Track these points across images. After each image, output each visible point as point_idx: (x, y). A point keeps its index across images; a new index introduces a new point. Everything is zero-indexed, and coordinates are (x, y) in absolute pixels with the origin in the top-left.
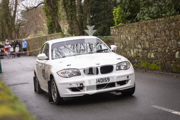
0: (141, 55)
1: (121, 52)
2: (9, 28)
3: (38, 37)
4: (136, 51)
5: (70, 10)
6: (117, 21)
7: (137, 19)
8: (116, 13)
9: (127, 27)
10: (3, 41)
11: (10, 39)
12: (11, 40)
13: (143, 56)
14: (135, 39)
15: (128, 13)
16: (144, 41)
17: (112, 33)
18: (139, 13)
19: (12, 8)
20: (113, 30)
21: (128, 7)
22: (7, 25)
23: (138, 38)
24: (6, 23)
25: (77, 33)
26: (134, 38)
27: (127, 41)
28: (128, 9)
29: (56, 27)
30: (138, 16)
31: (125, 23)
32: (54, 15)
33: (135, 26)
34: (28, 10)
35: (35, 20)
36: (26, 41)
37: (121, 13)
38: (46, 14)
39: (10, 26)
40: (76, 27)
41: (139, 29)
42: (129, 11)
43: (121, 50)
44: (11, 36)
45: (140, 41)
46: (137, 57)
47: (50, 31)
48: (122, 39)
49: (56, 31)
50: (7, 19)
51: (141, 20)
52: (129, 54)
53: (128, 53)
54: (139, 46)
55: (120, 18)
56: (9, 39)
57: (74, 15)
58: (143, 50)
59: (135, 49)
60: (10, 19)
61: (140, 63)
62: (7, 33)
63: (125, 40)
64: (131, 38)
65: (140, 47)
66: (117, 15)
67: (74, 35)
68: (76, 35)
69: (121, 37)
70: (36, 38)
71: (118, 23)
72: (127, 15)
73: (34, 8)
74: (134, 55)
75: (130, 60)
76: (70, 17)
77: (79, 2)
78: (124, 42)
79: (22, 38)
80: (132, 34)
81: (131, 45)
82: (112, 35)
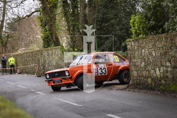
0: (171, 76)
1: (142, 71)
3: (30, 51)
4: (163, 70)
5: (72, 19)
6: (136, 32)
8: (135, 23)
9: (151, 39)
13: (173, 77)
14: (162, 55)
15: (152, 23)
16: (175, 57)
17: (130, 47)
18: (168, 23)
20: (131, 43)
21: (152, 15)
23: (166, 53)
25: (80, 47)
26: (161, 54)
27: (150, 58)
28: (151, 18)
29: (54, 39)
30: (166, 25)
31: (147, 35)
33: (162, 38)
34: (19, 19)
35: (28, 31)
37: (141, 23)
38: (40, 24)
40: (78, 40)
41: (168, 43)
42: (153, 20)
43: (143, 69)
45: (169, 58)
46: (164, 77)
47: (45, 45)
48: (143, 55)
49: (53, 44)
51: (171, 31)
52: (153, 74)
53: (152, 72)
54: (168, 64)
55: (141, 29)
57: (77, 25)
58: (174, 69)
59: (162, 68)
61: (168, 85)
63: (147, 55)
64: (155, 54)
65: (170, 65)
66: (137, 25)
67: (76, 50)
68: (79, 49)
69: (142, 52)
70: (29, 52)
71: (136, 35)
72: (151, 25)
73: (27, 17)
74: (160, 74)
75: (154, 81)
76: (72, 27)
77: (82, 10)
78: (147, 58)
79: (11, 52)
80: (157, 48)
81: (157, 63)
82: (129, 50)
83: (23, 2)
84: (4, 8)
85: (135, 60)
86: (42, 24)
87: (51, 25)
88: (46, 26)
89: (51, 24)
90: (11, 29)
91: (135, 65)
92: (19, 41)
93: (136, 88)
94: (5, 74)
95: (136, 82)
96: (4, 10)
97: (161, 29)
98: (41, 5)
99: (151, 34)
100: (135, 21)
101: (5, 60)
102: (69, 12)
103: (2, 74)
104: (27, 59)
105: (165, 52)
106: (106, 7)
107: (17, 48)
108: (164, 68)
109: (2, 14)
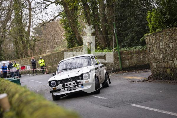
1: (161, 62)
2: (24, 45)
3: (57, 52)
5: (93, 20)
6: (153, 27)
8: (151, 18)
9: (168, 33)
10: (18, 59)
11: (26, 56)
12: (27, 57)
15: (168, 17)
17: (148, 41)
19: (26, 23)
20: (149, 37)
21: (167, 9)
22: (22, 42)
24: (20, 40)
25: (102, 45)
27: (168, 49)
28: (166, 12)
29: (78, 39)
31: (163, 28)
34: (44, 24)
35: (52, 35)
36: (44, 57)
37: (157, 18)
38: (64, 26)
39: (25, 42)
40: (100, 38)
42: (168, 14)
43: (161, 60)
44: (26, 54)
47: (70, 45)
48: (161, 47)
49: (77, 45)
50: (21, 36)
52: (171, 64)
53: (171, 63)
55: (157, 23)
56: (24, 56)
57: (98, 25)
62: (22, 50)
63: (165, 48)
64: (173, 46)
66: (153, 20)
67: (98, 47)
68: (101, 47)
69: (160, 45)
70: (55, 53)
71: (153, 30)
72: (166, 19)
73: (51, 21)
75: (173, 71)
76: (93, 27)
77: (101, 11)
78: (165, 50)
79: (39, 54)
80: (174, 40)
81: (174, 54)
82: (148, 44)
83: (46, 8)
84: (29, 14)
85: (154, 53)
87: (74, 27)
89: (74, 25)
90: (37, 33)
91: (154, 58)
92: (46, 44)
93: (157, 79)
94: (35, 74)
95: (156, 73)
96: (30, 16)
97: (176, 22)
98: (63, 9)
99: (167, 28)
100: (152, 17)
101: (35, 62)
102: (89, 13)
103: (33, 75)
104: (54, 60)
106: (123, 6)
107: (44, 50)
109: (28, 20)
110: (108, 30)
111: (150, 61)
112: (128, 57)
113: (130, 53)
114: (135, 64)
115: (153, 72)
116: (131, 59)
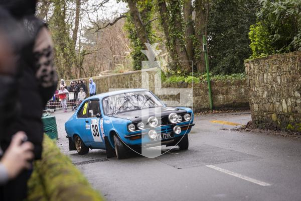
1: (265, 103)
2: (66, 60)
3: (116, 74)
4: (291, 102)
5: (172, 29)
6: (257, 50)
7: (292, 46)
8: (255, 36)
9: (275, 60)
11: (68, 77)
12: (70, 79)
14: (290, 82)
15: (277, 36)
17: (248, 70)
18: (298, 37)
19: (71, 25)
20: (250, 65)
21: (277, 25)
22: (62, 54)
23: (294, 79)
24: (61, 51)
25: (185, 69)
26: (288, 80)
27: (274, 85)
28: (276, 29)
30: (294, 41)
31: (270, 53)
32: (144, 37)
33: (289, 59)
34: (99, 29)
35: (111, 45)
36: (96, 81)
37: (263, 36)
38: (129, 34)
39: (67, 55)
40: (182, 58)
41: (296, 65)
42: (278, 33)
43: (265, 101)
44: (69, 73)
45: (298, 86)
46: (293, 112)
47: (136, 65)
48: (265, 81)
50: (62, 44)
52: (278, 108)
53: (277, 106)
54: (297, 94)
55: (262, 45)
56: (66, 77)
57: (180, 38)
59: (289, 99)
60: (68, 44)
62: (63, 67)
63: (271, 82)
64: (281, 80)
65: (299, 95)
66: (257, 39)
67: (178, 72)
68: (183, 72)
69: (263, 78)
70: (113, 76)
71: (257, 53)
72: (275, 39)
74: (287, 108)
75: (280, 118)
76: (172, 40)
78: (270, 86)
79: (89, 76)
80: (283, 72)
81: (283, 92)
82: (248, 74)
83: (103, 5)
84: (77, 10)
85: (255, 88)
86: (131, 35)
88: (136, 38)
91: (255, 96)
93: (257, 127)
95: (257, 119)
96: (78, 14)
98: (128, 8)
99: (276, 52)
100: (255, 34)
102: (168, 18)
105: (293, 77)
107: (97, 69)
108: (292, 100)
109: (75, 20)
110: (195, 47)
111: (250, 100)
112: (223, 89)
113: (227, 84)
114: (232, 102)
115: (253, 117)
116: (227, 93)
